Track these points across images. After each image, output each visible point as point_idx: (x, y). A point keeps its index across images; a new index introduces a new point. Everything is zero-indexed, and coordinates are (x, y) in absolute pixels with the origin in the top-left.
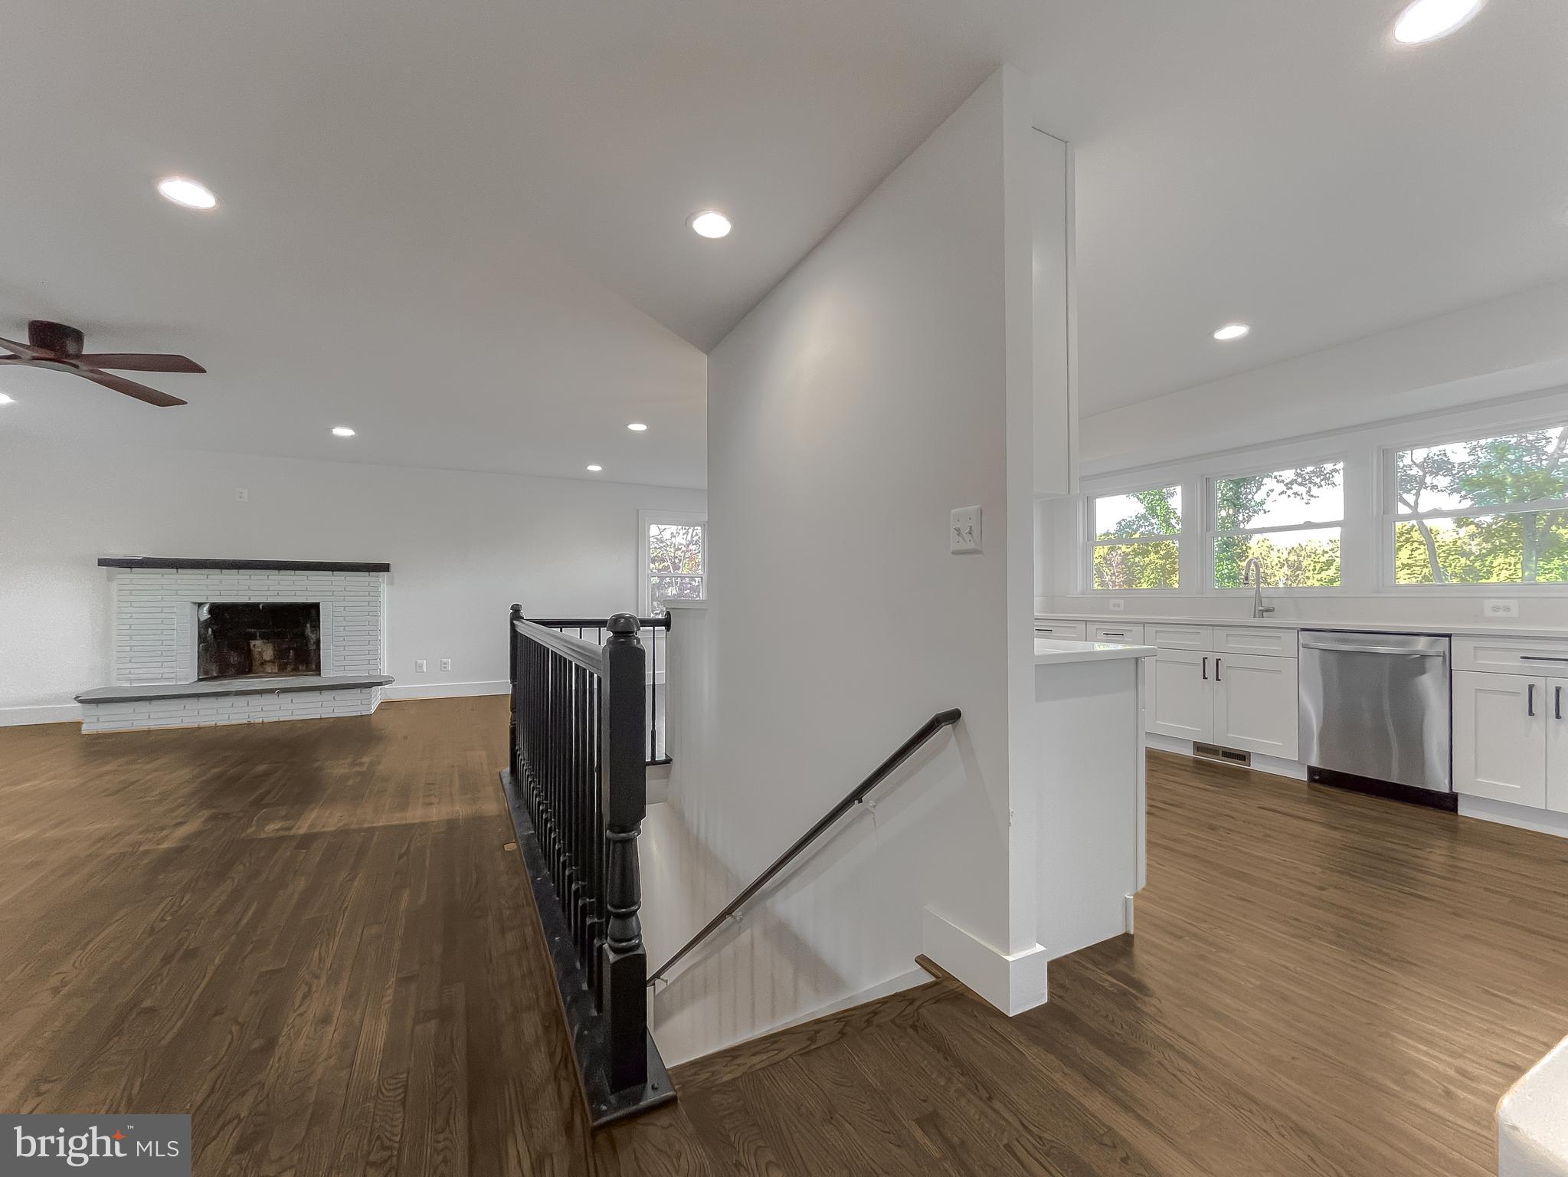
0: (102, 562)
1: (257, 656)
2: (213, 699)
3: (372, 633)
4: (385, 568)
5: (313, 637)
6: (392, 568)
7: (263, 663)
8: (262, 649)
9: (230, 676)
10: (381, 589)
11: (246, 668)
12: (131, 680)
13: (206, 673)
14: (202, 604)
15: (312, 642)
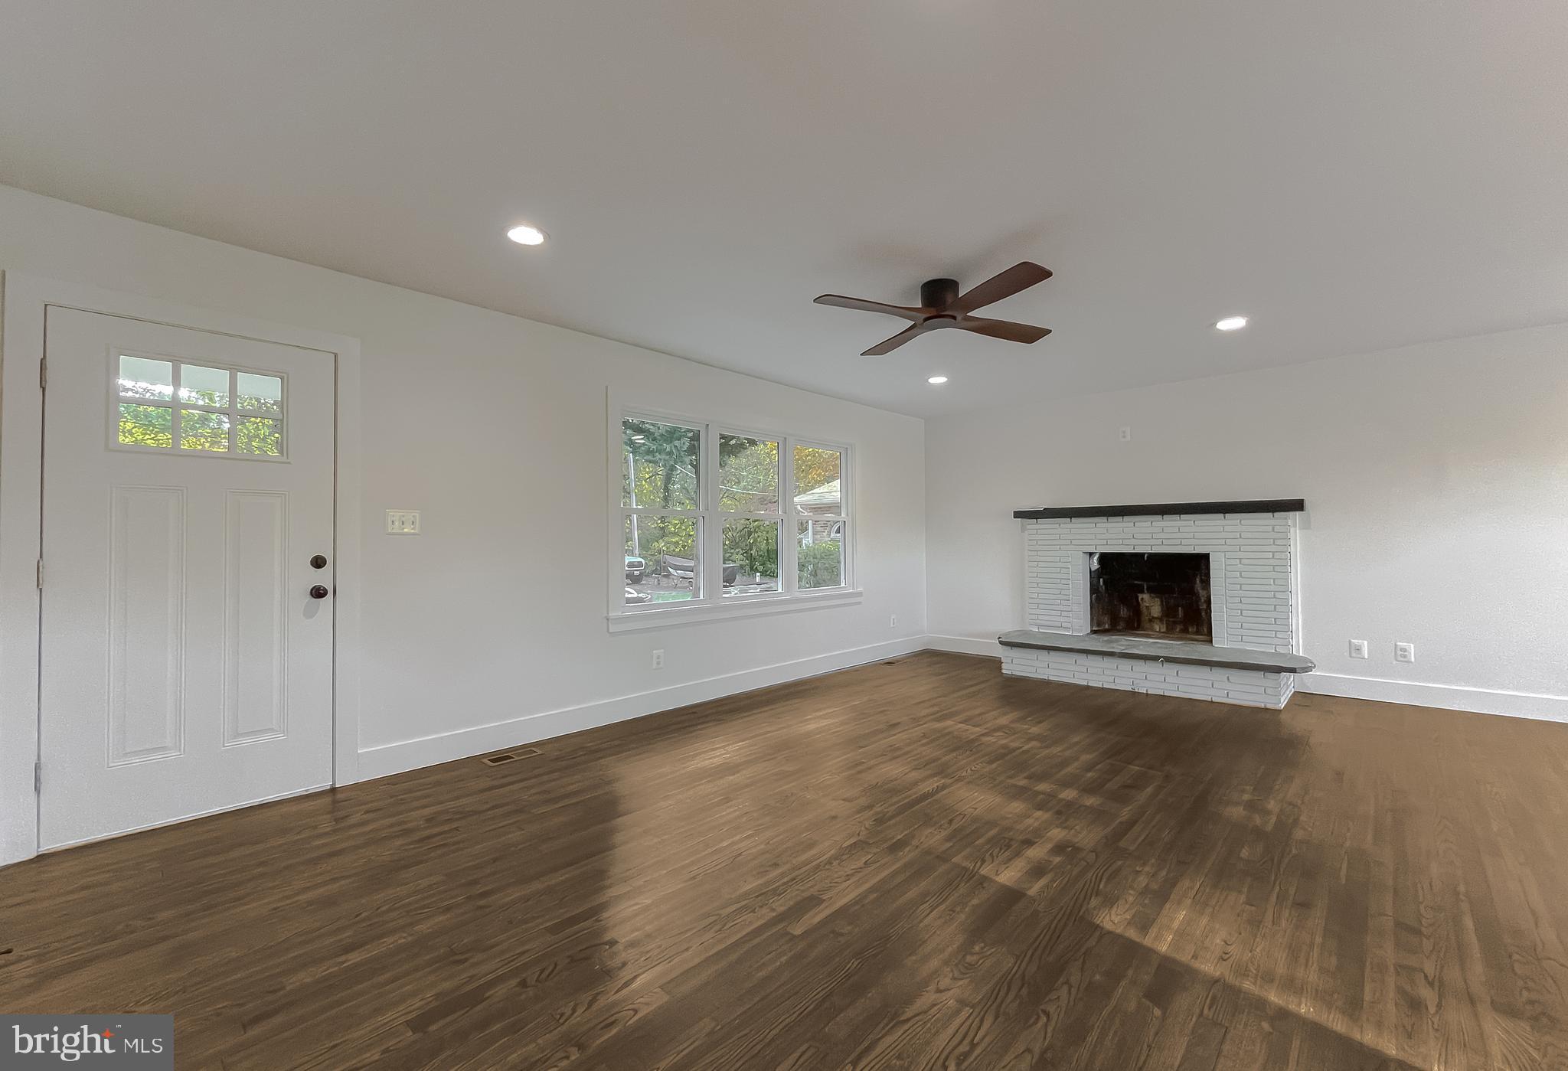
0: (1018, 515)
1: (1144, 610)
2: (1099, 658)
3: (1278, 595)
4: (1297, 506)
5: (1202, 593)
6: (1307, 505)
7: (1152, 620)
8: (1151, 605)
9: (1119, 631)
10: (1291, 535)
11: (1134, 624)
12: (1039, 626)
13: (1099, 625)
14: (1093, 553)
15: (1203, 600)
